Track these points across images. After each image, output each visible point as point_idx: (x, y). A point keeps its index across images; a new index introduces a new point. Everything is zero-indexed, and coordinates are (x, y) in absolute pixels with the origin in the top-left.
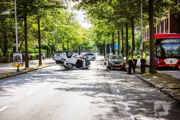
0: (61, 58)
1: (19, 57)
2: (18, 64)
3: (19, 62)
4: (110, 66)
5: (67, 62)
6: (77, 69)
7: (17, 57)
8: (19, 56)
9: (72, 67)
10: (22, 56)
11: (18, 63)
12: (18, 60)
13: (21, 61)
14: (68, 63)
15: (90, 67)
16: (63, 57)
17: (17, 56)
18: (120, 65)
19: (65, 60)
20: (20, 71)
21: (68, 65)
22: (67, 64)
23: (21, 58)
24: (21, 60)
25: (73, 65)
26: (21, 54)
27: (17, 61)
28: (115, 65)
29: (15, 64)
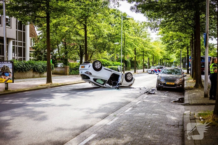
0: (86, 71)
1: (8, 69)
2: (5, 80)
3: (6, 76)
4: (159, 84)
5: (95, 77)
6: (111, 87)
7: (5, 69)
8: (6, 67)
9: (103, 84)
10: (12, 67)
11: (5, 78)
12: (6, 73)
13: (9, 75)
14: (97, 79)
15: (133, 85)
16: (88, 69)
17: (4, 66)
18: (174, 84)
19: (90, 74)
20: (9, 90)
21: (97, 81)
22: (95, 80)
23: (11, 70)
24: (11, 73)
25: (105, 81)
26: (11, 64)
27: (4, 75)
28: (167, 83)
29: (2, 79)
